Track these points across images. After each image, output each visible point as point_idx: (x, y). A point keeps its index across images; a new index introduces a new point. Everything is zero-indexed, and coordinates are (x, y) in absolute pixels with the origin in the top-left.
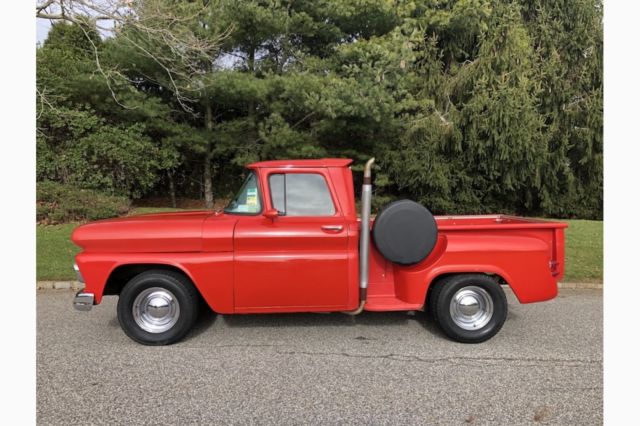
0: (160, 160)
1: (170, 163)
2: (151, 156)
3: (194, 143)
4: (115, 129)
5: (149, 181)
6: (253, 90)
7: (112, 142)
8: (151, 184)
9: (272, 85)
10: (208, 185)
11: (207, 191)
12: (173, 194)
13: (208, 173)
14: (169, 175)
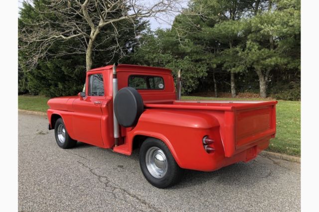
0: (197, 73)
10: (233, 85)
11: (232, 88)
12: (216, 90)
13: (232, 78)
14: (214, 80)
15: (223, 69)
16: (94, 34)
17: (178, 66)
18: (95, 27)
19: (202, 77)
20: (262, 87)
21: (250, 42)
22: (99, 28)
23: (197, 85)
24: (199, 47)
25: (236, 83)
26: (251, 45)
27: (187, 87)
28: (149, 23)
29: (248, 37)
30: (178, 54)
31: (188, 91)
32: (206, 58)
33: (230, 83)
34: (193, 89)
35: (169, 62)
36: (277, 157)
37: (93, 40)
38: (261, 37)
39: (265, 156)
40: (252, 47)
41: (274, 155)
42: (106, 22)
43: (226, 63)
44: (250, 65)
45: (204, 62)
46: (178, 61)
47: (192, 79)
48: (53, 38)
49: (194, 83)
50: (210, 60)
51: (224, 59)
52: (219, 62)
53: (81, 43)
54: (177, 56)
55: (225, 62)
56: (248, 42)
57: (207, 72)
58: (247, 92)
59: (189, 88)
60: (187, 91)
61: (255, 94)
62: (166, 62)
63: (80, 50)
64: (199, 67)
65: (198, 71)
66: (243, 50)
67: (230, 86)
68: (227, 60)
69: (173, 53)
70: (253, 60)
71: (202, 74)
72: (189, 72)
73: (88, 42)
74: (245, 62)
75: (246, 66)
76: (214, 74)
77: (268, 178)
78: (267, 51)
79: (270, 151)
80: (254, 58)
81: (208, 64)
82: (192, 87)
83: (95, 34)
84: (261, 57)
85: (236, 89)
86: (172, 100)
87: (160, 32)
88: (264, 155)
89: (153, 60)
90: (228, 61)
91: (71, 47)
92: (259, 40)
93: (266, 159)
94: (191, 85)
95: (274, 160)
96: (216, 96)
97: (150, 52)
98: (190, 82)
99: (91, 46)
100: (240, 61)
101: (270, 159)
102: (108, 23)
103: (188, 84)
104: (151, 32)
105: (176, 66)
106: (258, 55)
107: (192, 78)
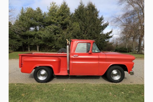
0: (19, 45)
1: (21, 45)
2: (18, 44)
3: (24, 42)
4: (12, 40)
5: (17, 48)
6: (31, 34)
7: (11, 42)
8: (18, 48)
9: (35, 33)
10: (29, 48)
20: (38, 49)
26: (36, 38)
55: (28, 42)
61: (36, 51)
78: (40, 40)
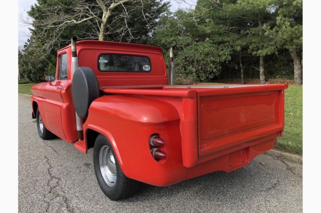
0: (220, 57)
10: (262, 70)
11: (261, 73)
12: (242, 76)
13: (261, 62)
14: (241, 65)
15: (249, 51)
16: (105, 17)
17: (197, 50)
18: (107, 10)
19: (225, 61)
20: (297, 72)
21: (280, 17)
22: (110, 9)
23: (219, 70)
24: (223, 28)
25: (265, 68)
26: (282, 21)
27: (209, 73)
28: (170, 4)
29: (279, 12)
30: (199, 36)
31: (210, 77)
32: (229, 39)
33: (259, 68)
34: (215, 75)
35: (188, 45)
36: (294, 160)
37: (104, 24)
38: (295, 11)
39: (279, 157)
40: (284, 23)
41: (291, 157)
42: (117, 3)
43: (253, 44)
44: (281, 46)
45: (227, 44)
46: (199, 43)
47: (213, 64)
48: (66, 23)
49: (216, 68)
50: (234, 42)
51: (251, 40)
52: (244, 44)
53: (94, 28)
54: (197, 39)
55: (251, 43)
56: (278, 18)
57: (231, 55)
58: (279, 77)
59: (210, 74)
60: (208, 77)
61: (288, 81)
62: (185, 45)
63: (92, 35)
64: (222, 50)
65: (220, 54)
66: (271, 28)
67: (259, 72)
68: (253, 40)
69: (193, 35)
70: (284, 39)
71: (224, 58)
72: (210, 56)
73: (100, 26)
74: (276, 43)
75: (276, 47)
76: (240, 57)
77: (270, 192)
79: (285, 152)
80: (285, 37)
81: (232, 47)
82: (214, 73)
83: (107, 16)
84: (294, 36)
85: (265, 75)
86: (161, 86)
87: (180, 13)
88: (277, 157)
89: (170, 43)
90: (254, 42)
91: (84, 32)
92: (292, 14)
93: (279, 162)
94: (212, 71)
95: (289, 163)
96: (243, 82)
97: (167, 35)
98: (211, 67)
99: (103, 30)
100: (269, 41)
101: (283, 162)
102: (118, 3)
103: (209, 69)
104: (171, 13)
105: (195, 50)
106: (290, 33)
107: (213, 62)
